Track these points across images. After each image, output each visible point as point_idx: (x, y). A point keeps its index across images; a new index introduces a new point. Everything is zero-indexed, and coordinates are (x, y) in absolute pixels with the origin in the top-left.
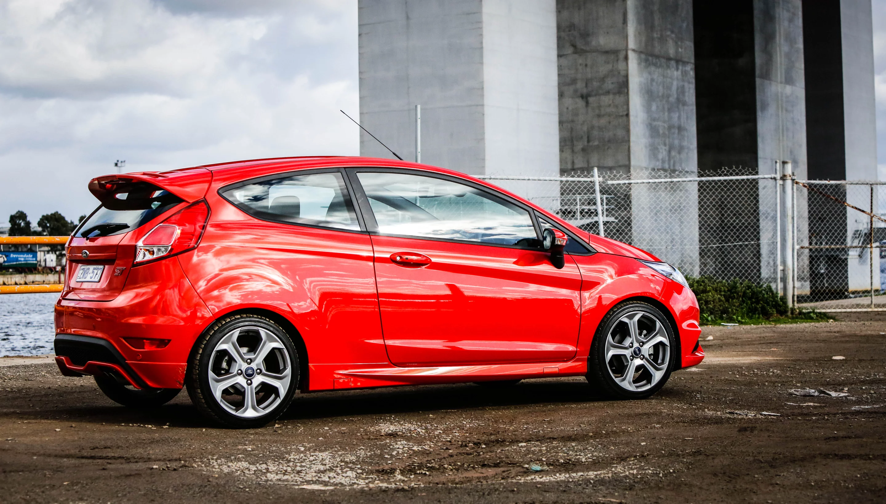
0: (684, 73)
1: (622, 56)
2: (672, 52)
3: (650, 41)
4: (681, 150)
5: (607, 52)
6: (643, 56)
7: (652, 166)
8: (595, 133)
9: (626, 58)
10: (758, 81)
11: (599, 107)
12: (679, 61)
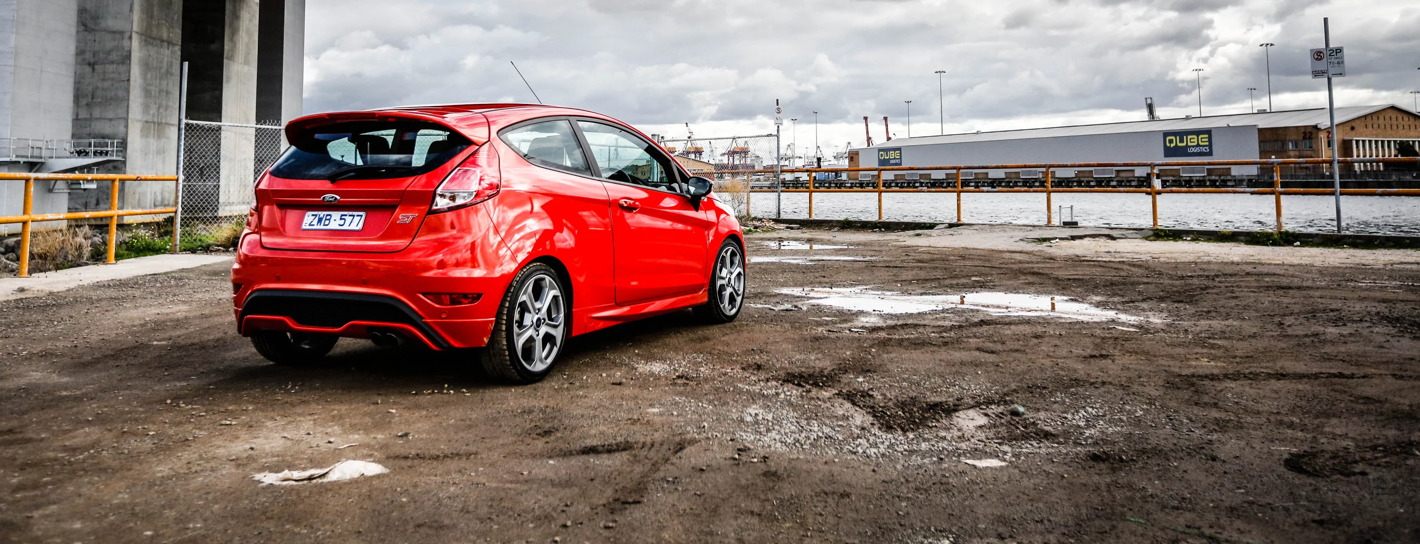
0: (173, 52)
1: (127, 35)
2: (165, 36)
3: (149, 26)
4: (167, 107)
5: (114, 32)
6: (143, 37)
7: (145, 119)
8: (99, 93)
9: (130, 38)
10: (225, 61)
11: (104, 73)
12: (170, 43)
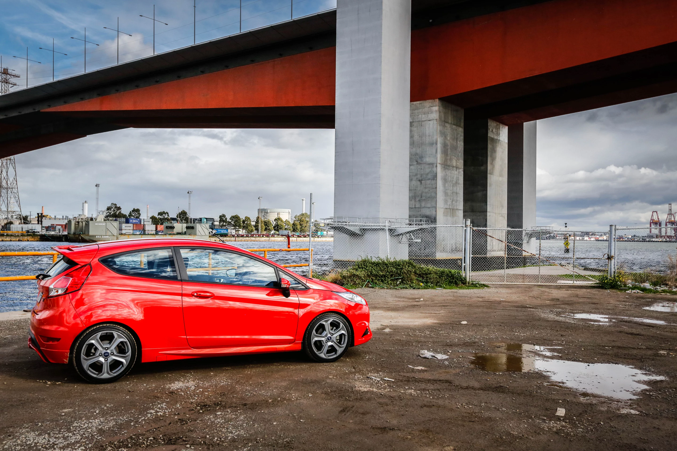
0: (459, 172)
1: (435, 165)
2: (454, 164)
3: (446, 160)
4: (457, 201)
5: (429, 164)
6: (443, 166)
7: (445, 207)
8: (424, 194)
9: (436, 166)
10: (488, 175)
11: (426, 184)
12: (457, 168)
